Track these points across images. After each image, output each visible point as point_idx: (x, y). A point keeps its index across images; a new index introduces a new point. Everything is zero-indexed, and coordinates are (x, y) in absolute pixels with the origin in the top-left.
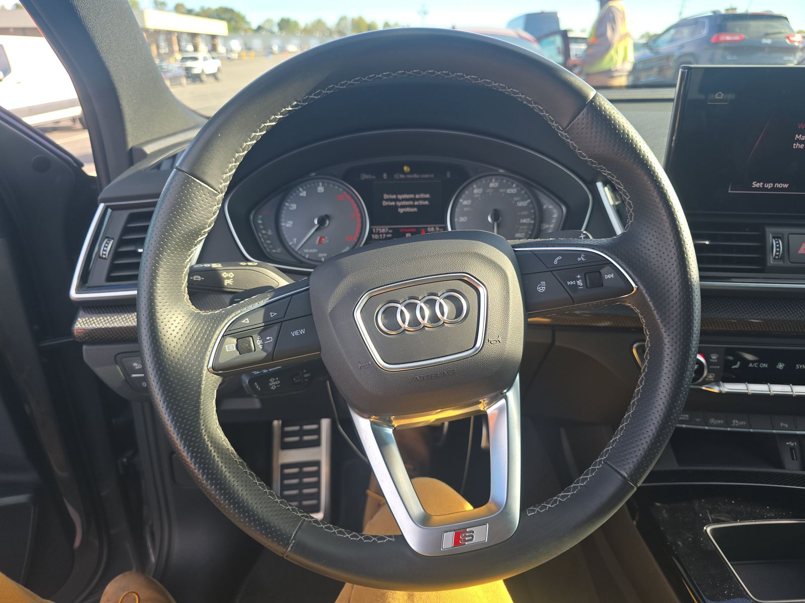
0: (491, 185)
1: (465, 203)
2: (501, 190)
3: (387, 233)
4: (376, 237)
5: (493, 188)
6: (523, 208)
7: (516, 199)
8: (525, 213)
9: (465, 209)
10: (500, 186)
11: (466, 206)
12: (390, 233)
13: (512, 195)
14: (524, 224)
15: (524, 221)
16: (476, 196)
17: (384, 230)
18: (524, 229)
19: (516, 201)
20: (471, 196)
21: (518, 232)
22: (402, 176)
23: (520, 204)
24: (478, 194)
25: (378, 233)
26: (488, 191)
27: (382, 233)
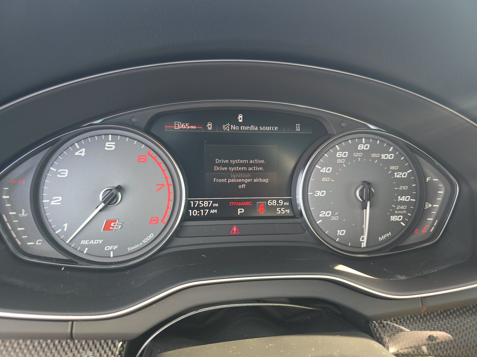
0: (361, 147)
1: (324, 170)
2: (374, 155)
3: (210, 208)
4: (195, 213)
5: (363, 151)
6: (401, 181)
7: (392, 168)
8: (405, 188)
9: (324, 179)
10: (373, 149)
11: (326, 175)
12: (215, 208)
13: (388, 162)
14: (402, 203)
15: (403, 199)
16: (339, 161)
17: (206, 204)
18: (402, 210)
19: (394, 171)
20: (333, 162)
21: (394, 214)
22: (234, 127)
23: (397, 175)
24: (341, 158)
25: (198, 208)
26: (355, 155)
27: (203, 208)
